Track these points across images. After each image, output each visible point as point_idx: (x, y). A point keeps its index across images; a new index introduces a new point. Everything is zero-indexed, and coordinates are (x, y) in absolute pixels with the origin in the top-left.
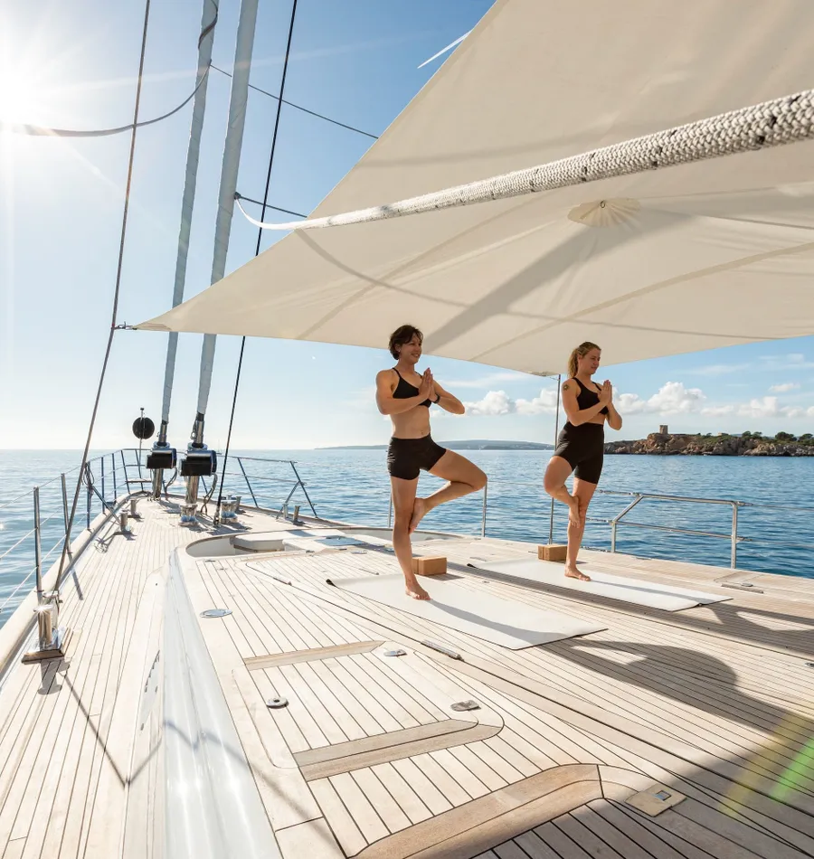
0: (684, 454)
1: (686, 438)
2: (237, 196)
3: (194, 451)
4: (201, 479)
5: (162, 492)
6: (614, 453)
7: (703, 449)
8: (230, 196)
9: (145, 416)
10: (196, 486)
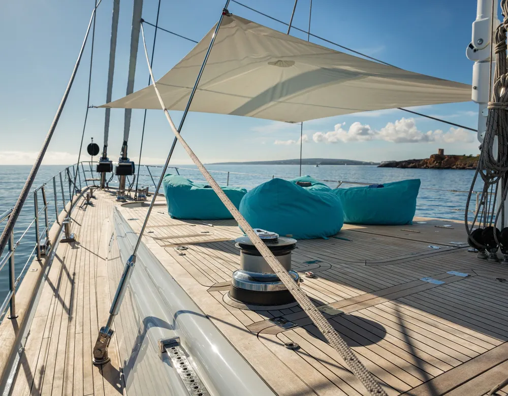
0: (454, 169)
1: (456, 158)
2: (142, 21)
3: (122, 162)
4: (126, 178)
5: (106, 186)
6: (408, 168)
7: (467, 165)
8: (138, 21)
9: (94, 142)
10: (124, 181)
